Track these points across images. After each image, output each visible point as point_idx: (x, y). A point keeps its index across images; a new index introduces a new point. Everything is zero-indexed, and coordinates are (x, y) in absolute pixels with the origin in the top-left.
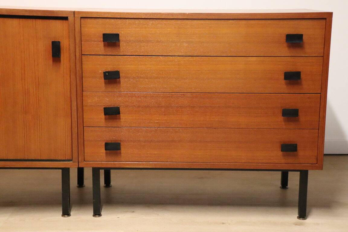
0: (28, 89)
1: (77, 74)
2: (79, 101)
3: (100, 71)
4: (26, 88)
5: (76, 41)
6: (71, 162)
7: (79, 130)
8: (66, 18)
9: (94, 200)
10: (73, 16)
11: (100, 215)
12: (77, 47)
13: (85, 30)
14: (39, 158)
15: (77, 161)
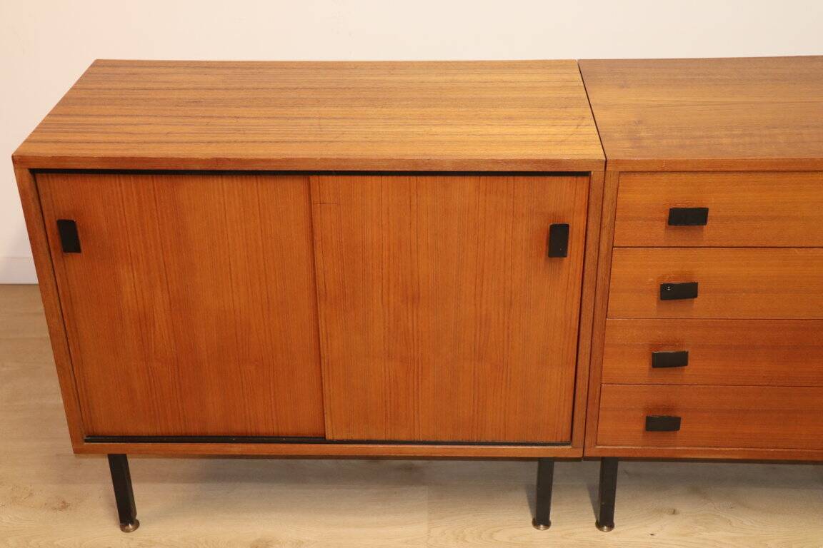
0: (486, 315)
1: (599, 287)
2: (596, 338)
3: (651, 280)
4: (484, 313)
5: (604, 220)
6: (569, 447)
7: (591, 392)
8: (586, 174)
9: (603, 503)
10: (603, 169)
11: (611, 526)
12: (604, 233)
13: (627, 197)
14: (502, 441)
15: (582, 446)
